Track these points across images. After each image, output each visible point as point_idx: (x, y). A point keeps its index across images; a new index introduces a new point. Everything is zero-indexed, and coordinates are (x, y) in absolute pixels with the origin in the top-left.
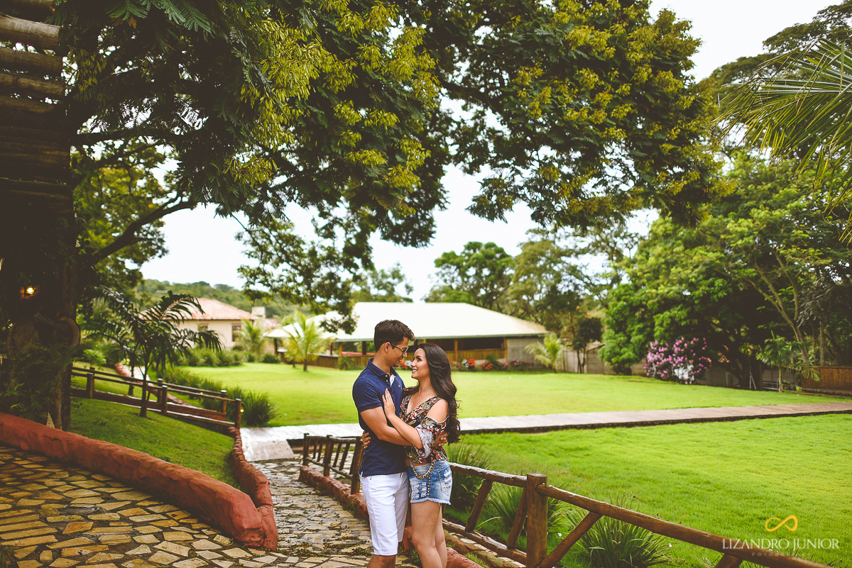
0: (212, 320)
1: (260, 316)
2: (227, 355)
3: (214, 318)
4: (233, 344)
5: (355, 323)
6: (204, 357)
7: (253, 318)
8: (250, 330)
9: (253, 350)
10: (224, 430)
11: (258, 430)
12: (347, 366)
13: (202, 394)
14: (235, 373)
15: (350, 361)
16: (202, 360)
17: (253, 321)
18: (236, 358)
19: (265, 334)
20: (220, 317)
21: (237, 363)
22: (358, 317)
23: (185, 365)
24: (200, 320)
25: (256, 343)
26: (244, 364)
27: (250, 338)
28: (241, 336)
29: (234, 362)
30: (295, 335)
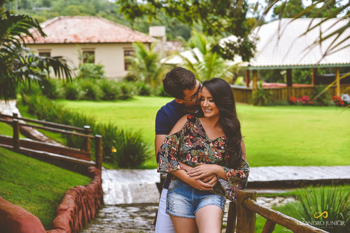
0: (99, 43)
1: (160, 38)
2: (113, 87)
3: (102, 41)
4: (125, 74)
5: (254, 47)
6: (84, 88)
7: (149, 41)
8: (144, 55)
9: (148, 80)
10: (83, 170)
11: (128, 172)
12: (263, 100)
13: (74, 132)
14: (121, 108)
15: (267, 96)
16: (82, 93)
17: (149, 44)
18: (124, 90)
19: (163, 61)
20: (110, 39)
21: (125, 96)
22: (258, 39)
23: (61, 98)
24: (85, 44)
25: (152, 71)
26: (136, 97)
27: (144, 66)
28: (135, 62)
29: (121, 95)
30: (193, 61)
